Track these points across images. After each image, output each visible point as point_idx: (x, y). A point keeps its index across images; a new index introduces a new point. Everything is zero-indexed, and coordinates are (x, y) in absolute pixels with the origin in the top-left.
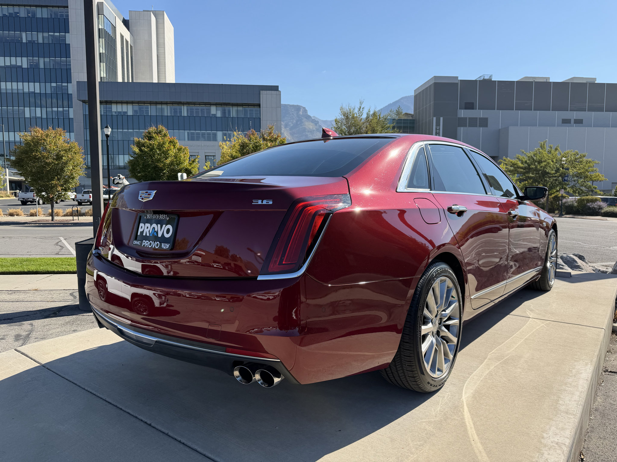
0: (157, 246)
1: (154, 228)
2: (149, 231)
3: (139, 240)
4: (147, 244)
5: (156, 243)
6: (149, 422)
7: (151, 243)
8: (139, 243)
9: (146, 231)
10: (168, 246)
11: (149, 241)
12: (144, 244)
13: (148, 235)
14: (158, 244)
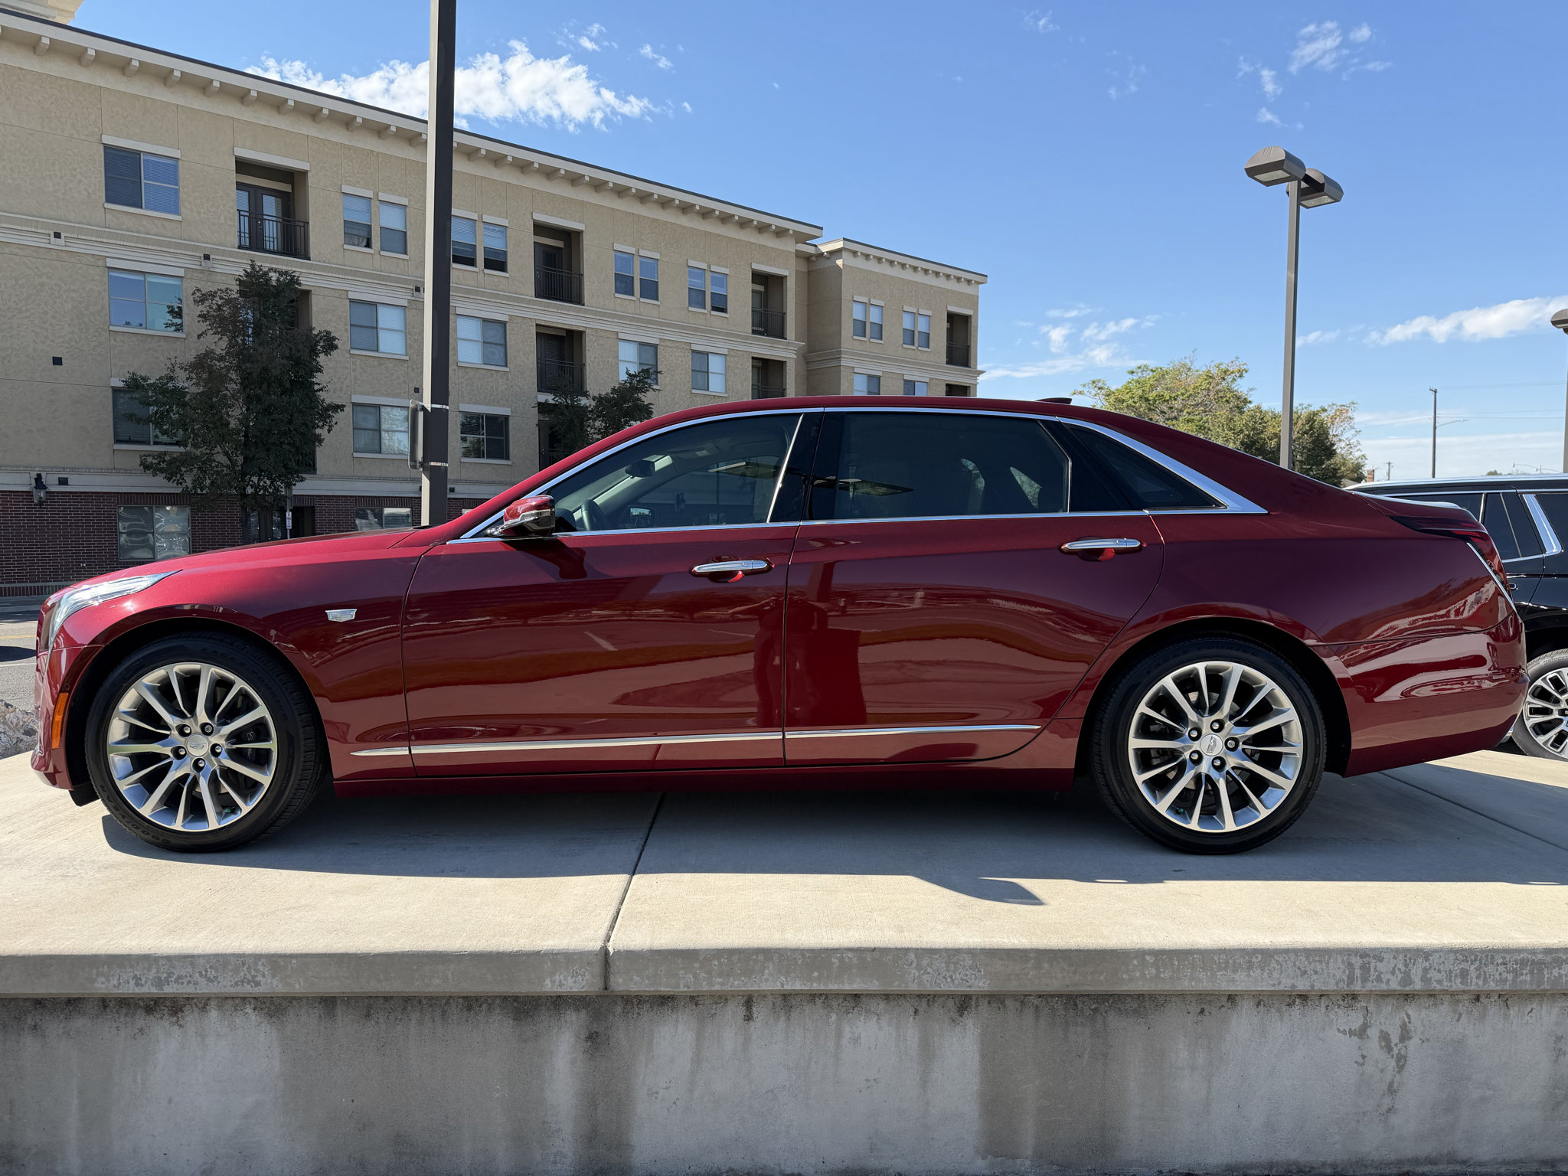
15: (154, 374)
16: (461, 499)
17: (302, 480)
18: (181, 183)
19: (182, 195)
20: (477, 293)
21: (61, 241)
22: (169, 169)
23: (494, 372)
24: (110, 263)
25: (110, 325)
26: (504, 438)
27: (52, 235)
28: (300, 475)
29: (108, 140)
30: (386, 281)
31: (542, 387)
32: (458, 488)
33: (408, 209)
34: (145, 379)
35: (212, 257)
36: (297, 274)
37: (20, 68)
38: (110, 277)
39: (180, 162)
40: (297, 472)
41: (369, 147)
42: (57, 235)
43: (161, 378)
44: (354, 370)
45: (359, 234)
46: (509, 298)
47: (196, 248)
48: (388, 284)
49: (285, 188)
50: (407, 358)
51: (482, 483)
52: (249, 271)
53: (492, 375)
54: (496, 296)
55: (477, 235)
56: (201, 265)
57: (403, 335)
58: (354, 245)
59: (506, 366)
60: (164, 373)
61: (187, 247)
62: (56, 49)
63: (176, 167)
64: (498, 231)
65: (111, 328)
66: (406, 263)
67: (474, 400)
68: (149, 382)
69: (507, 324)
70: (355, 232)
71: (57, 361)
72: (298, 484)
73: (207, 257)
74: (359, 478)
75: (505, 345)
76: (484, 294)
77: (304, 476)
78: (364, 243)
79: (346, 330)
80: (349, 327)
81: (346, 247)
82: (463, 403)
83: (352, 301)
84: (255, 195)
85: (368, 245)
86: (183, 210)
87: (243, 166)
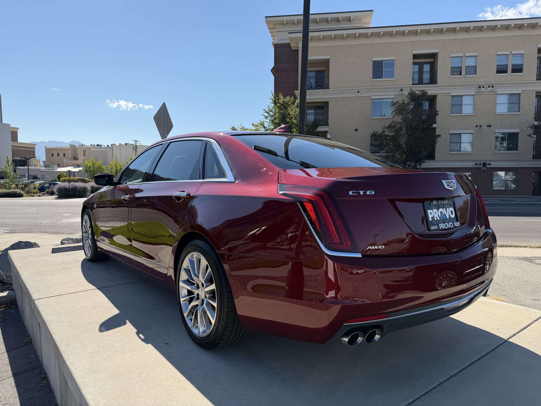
0: (452, 226)
1: (441, 212)
2: (438, 215)
3: (436, 225)
4: (444, 227)
5: (450, 224)
6: (449, 376)
7: (446, 225)
8: (437, 227)
9: (436, 216)
10: (459, 224)
11: (444, 224)
12: (441, 227)
13: (439, 219)
14: (451, 224)
15: (379, 131)
16: (493, 168)
17: (424, 162)
18: (395, 68)
19: (395, 71)
20: (507, 84)
21: (359, 94)
22: (391, 64)
23: (513, 115)
24: (373, 98)
25: (371, 117)
26: (516, 142)
27: (357, 92)
28: (424, 161)
29: (374, 59)
30: (466, 86)
31: (536, 119)
32: (492, 163)
33: (478, 57)
34: (377, 133)
35: (403, 90)
36: (426, 90)
37: (352, 45)
38: (372, 102)
39: (395, 61)
40: (422, 160)
41: (462, 37)
42: (358, 92)
43: (381, 132)
44: (452, 121)
45: (456, 71)
46: (522, 83)
47: (398, 88)
48: (467, 87)
49: (432, 60)
50: (473, 114)
51: (504, 161)
52: (409, 92)
53: (512, 116)
54: (516, 83)
55: (509, 60)
56: (399, 93)
57: (473, 105)
58: (455, 75)
59: (519, 111)
60: (382, 130)
61: (395, 88)
62: (373, 35)
63: (393, 63)
64: (519, 56)
65: (372, 118)
66: (476, 78)
67: (502, 128)
68: (379, 133)
69: (521, 94)
70: (456, 70)
71: (356, 130)
72: (423, 164)
73: (402, 90)
74: (451, 161)
75: (519, 103)
76: (510, 84)
77: (425, 161)
78: (459, 73)
79: (449, 107)
80: (450, 106)
81: (451, 77)
82: (497, 129)
83: (452, 96)
84: (421, 65)
85: (460, 74)
86: (395, 76)
87: (416, 56)
